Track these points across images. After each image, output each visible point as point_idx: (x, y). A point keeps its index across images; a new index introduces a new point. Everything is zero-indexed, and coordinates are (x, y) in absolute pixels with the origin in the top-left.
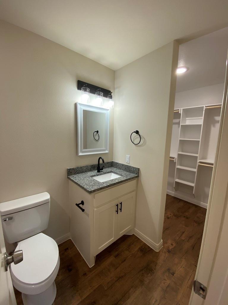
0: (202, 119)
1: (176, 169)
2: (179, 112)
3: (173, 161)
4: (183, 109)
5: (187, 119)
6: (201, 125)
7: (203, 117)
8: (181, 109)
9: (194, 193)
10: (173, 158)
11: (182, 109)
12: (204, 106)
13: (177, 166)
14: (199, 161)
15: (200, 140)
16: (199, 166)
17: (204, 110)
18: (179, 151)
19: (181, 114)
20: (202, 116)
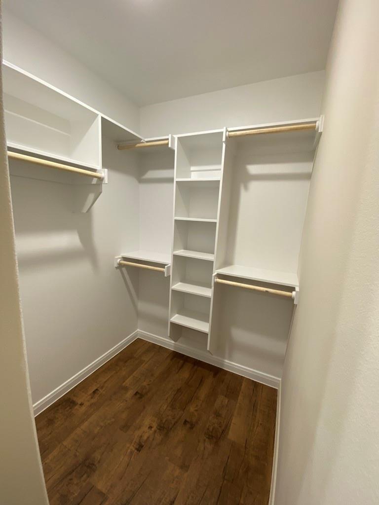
0: (220, 170)
1: (170, 291)
2: (168, 144)
3: (163, 273)
4: (178, 138)
5: (192, 168)
6: (219, 181)
7: (222, 166)
8: (173, 139)
9: (208, 349)
10: (163, 266)
11: (176, 137)
12: (224, 130)
13: (173, 285)
14: (216, 273)
15: (217, 221)
16: (217, 284)
17: (224, 139)
18: (175, 247)
19: (174, 151)
20: (220, 163)
